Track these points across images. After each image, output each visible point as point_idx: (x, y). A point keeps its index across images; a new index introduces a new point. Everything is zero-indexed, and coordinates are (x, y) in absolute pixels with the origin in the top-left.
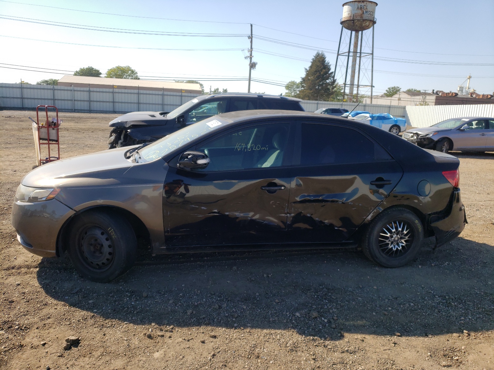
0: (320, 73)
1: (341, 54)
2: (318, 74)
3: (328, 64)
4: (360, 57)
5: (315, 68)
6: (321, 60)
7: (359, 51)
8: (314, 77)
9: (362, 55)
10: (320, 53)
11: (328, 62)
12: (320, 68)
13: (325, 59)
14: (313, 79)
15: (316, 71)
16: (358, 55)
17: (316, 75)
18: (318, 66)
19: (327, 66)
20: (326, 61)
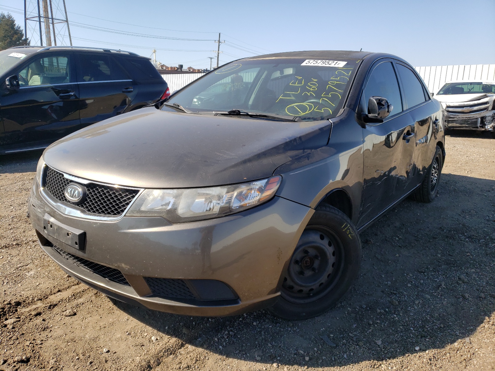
0: (11, 39)
1: (29, 18)
2: (9, 40)
3: (19, 28)
4: (53, 23)
5: (3, 32)
6: (9, 23)
7: (50, 16)
8: (4, 44)
9: (55, 21)
10: (6, 14)
11: (19, 26)
12: (10, 32)
13: (14, 22)
14: (4, 46)
15: (5, 37)
16: (50, 21)
17: (6, 40)
18: (6, 30)
19: (17, 30)
20: (16, 25)
